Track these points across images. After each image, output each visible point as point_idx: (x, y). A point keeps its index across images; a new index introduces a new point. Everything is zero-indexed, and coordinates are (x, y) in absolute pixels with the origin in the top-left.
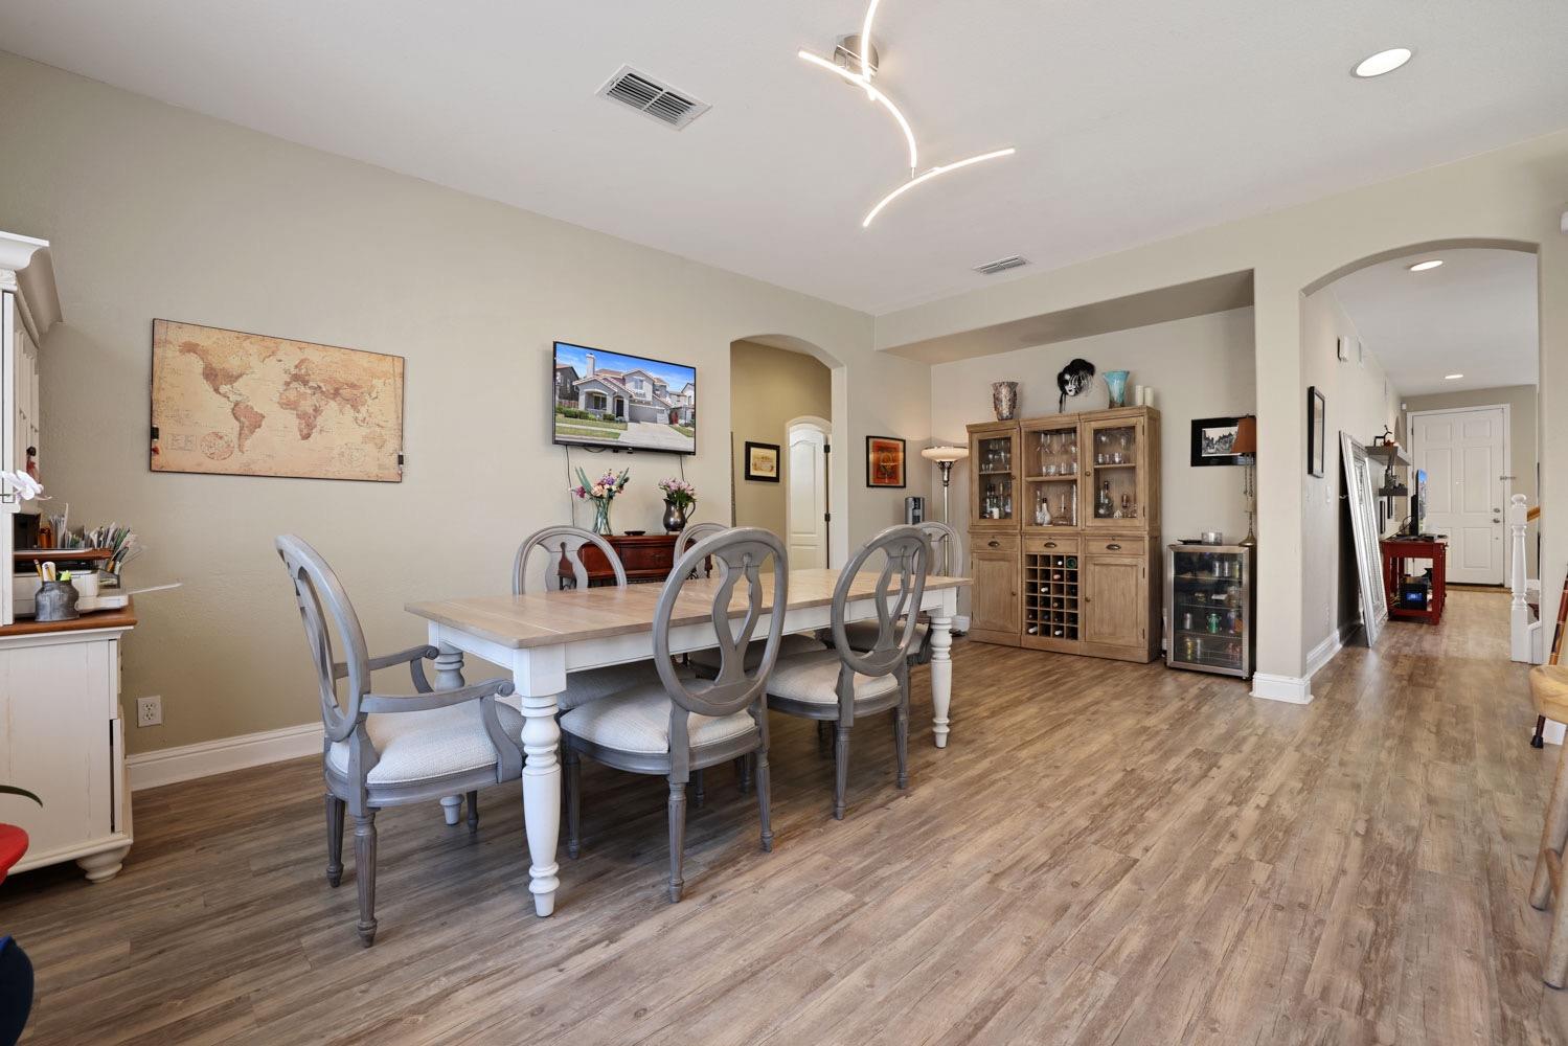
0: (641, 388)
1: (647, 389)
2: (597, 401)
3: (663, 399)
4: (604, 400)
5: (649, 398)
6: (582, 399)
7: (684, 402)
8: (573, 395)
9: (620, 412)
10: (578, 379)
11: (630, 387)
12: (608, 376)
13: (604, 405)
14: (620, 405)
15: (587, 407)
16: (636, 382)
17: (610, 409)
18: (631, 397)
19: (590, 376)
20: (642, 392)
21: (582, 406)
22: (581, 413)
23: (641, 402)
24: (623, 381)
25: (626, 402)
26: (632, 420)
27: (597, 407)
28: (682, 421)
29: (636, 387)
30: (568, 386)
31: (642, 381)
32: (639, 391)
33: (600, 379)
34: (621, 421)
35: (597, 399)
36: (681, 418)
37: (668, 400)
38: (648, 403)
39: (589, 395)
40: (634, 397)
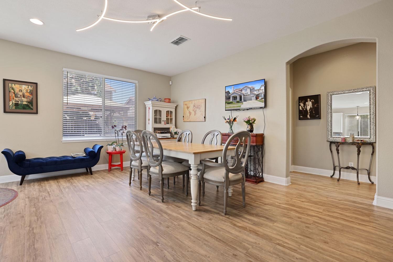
0: (247, 91)
1: (249, 90)
2: (235, 98)
3: (253, 93)
4: (237, 97)
5: (249, 93)
6: (231, 98)
7: (261, 92)
8: (229, 98)
9: (241, 99)
10: (230, 93)
11: (244, 92)
12: (237, 91)
13: (237, 99)
14: (241, 97)
15: (232, 100)
16: (245, 90)
17: (238, 100)
18: (244, 94)
19: (233, 92)
20: (247, 92)
21: (231, 100)
22: (231, 102)
23: (247, 95)
24: (241, 91)
25: (242, 96)
26: (244, 101)
27: (235, 100)
28: (260, 98)
29: (245, 91)
30: (228, 96)
31: (247, 89)
32: (246, 92)
33: (235, 92)
34: (241, 102)
35: (235, 97)
36: (260, 97)
37: (255, 92)
38: (249, 95)
39: (233, 97)
40: (245, 94)
